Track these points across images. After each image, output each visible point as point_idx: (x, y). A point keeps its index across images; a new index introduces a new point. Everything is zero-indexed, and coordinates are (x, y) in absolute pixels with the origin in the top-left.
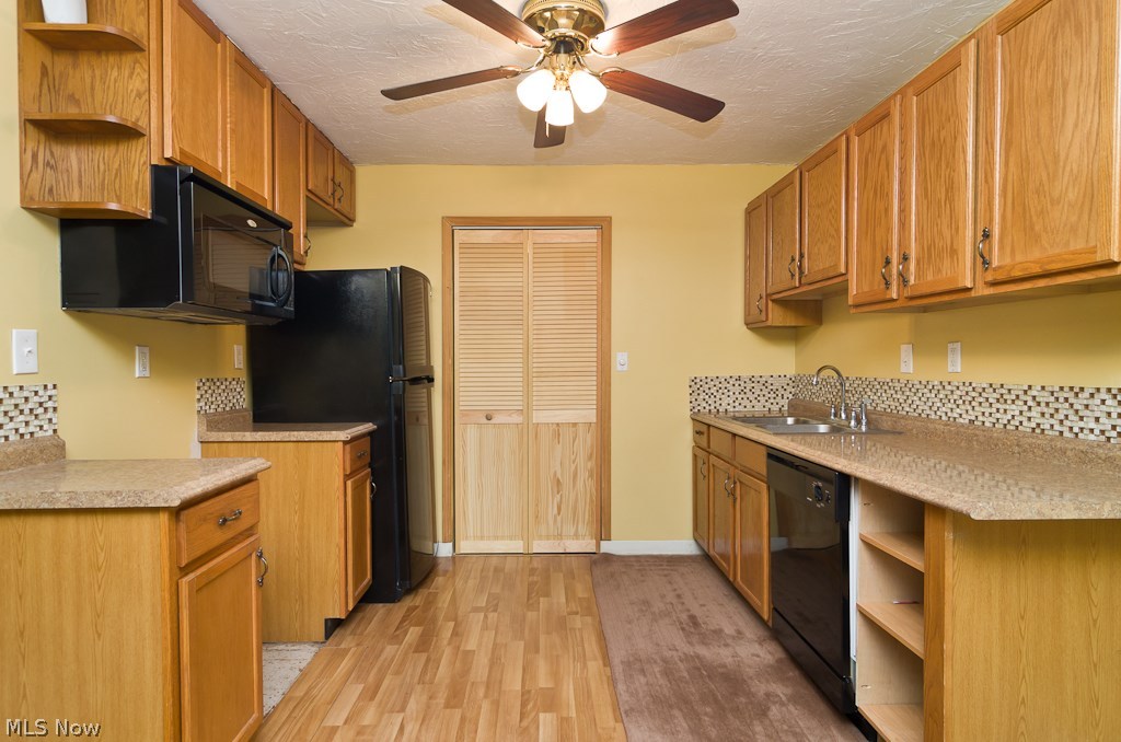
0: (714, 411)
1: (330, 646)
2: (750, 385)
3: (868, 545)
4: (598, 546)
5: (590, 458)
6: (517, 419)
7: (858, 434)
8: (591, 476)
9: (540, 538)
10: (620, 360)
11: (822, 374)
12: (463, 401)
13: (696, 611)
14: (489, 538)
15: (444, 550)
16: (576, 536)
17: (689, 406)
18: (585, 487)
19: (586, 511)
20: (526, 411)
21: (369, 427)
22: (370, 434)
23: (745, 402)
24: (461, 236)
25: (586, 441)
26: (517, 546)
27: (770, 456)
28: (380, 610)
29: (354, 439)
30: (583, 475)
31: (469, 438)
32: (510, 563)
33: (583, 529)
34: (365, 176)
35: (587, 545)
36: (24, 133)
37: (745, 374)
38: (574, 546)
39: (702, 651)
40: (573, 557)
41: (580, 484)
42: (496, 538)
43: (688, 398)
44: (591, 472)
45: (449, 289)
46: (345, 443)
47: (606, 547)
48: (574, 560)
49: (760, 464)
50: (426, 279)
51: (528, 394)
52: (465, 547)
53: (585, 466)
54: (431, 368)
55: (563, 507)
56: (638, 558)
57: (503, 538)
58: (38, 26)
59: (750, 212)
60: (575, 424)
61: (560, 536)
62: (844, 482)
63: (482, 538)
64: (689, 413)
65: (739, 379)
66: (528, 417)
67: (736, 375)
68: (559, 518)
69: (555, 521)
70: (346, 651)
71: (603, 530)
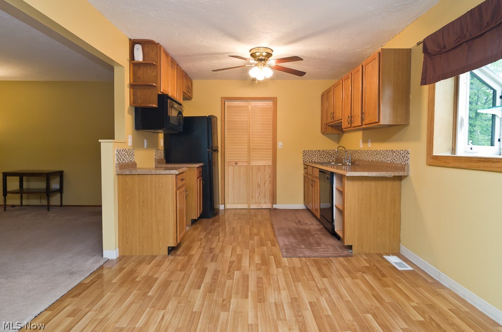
0: (311, 162)
1: (193, 226)
2: (323, 153)
3: (337, 189)
4: (272, 206)
5: (270, 177)
6: (246, 164)
7: (349, 165)
8: (270, 183)
9: (253, 203)
10: (280, 144)
11: (339, 148)
12: (228, 158)
13: (301, 220)
14: (236, 203)
15: (222, 207)
16: (265, 203)
17: (302, 160)
18: (268, 186)
19: (268, 194)
20: (248, 162)
21: (201, 164)
22: (202, 166)
23: (321, 159)
24: (227, 103)
25: (268, 171)
26: (245, 206)
27: (320, 171)
28: (205, 220)
29: (200, 167)
30: (267, 183)
31: (230, 171)
32: (243, 211)
33: (267, 200)
34: (196, 83)
35: (269, 206)
36: (130, 88)
37: (321, 150)
38: (264, 206)
39: (300, 227)
40: (264, 210)
41: (266, 186)
42: (239, 203)
43: (302, 157)
44: (270, 181)
45: (223, 121)
46: (197, 168)
47: (275, 206)
48: (264, 211)
49: (317, 173)
50: (217, 118)
51: (249, 156)
52: (228, 206)
53: (268, 179)
54: (218, 147)
55: (261, 193)
56: (285, 210)
57: (241, 203)
58: (133, 62)
59: (322, 96)
60: (265, 166)
61: (260, 203)
62: (332, 174)
63: (234, 203)
64: (302, 162)
65: (319, 151)
66: (249, 163)
67: (318, 150)
68: (259, 197)
69: (258, 198)
70: (198, 228)
71: (274, 200)
